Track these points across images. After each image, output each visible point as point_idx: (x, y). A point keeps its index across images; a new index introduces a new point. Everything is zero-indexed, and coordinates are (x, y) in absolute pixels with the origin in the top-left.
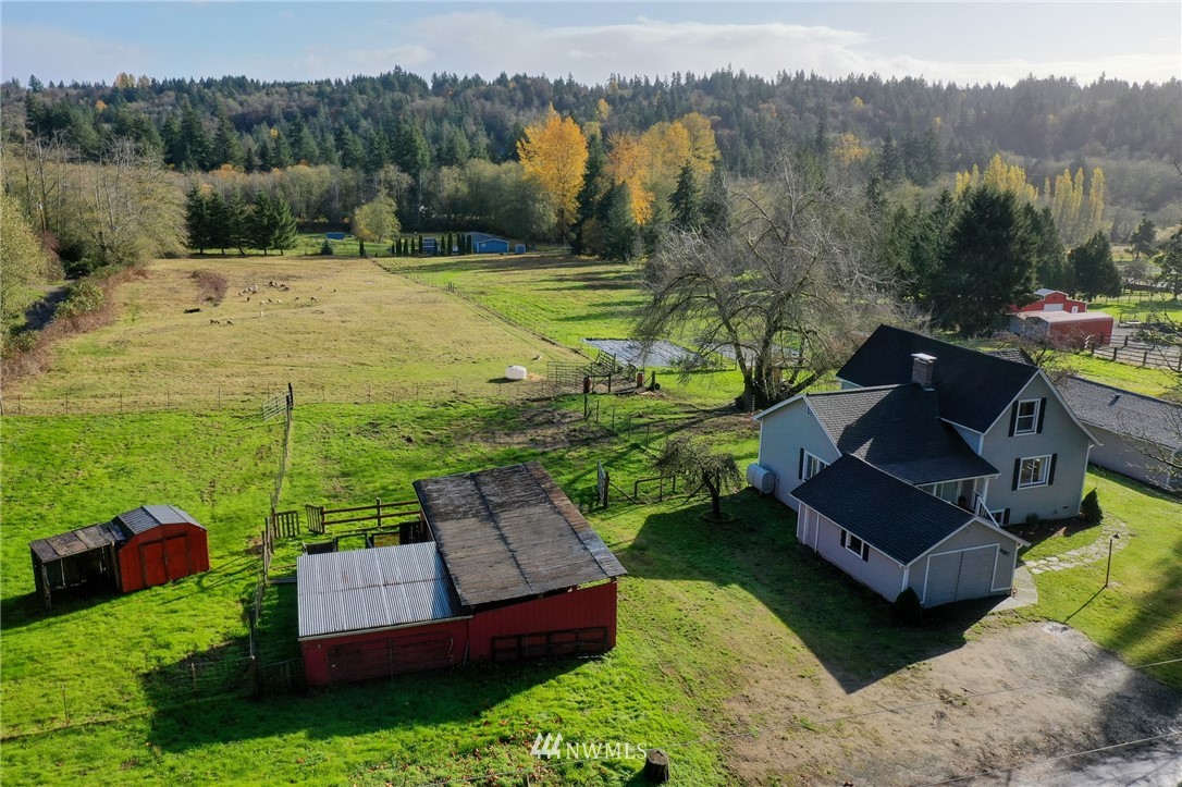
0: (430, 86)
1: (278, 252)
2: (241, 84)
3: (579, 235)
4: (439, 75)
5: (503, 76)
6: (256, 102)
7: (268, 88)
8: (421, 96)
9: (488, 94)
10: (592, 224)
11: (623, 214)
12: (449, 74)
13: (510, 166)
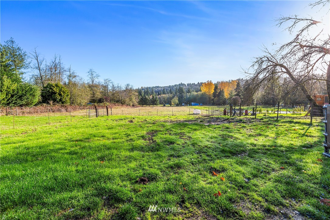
0: (187, 85)
1: (155, 106)
2: (158, 87)
3: (213, 101)
4: (188, 84)
5: (198, 83)
6: (160, 89)
7: (162, 87)
8: (185, 86)
9: (196, 85)
10: (216, 98)
11: (223, 96)
12: (190, 83)
13: (199, 93)
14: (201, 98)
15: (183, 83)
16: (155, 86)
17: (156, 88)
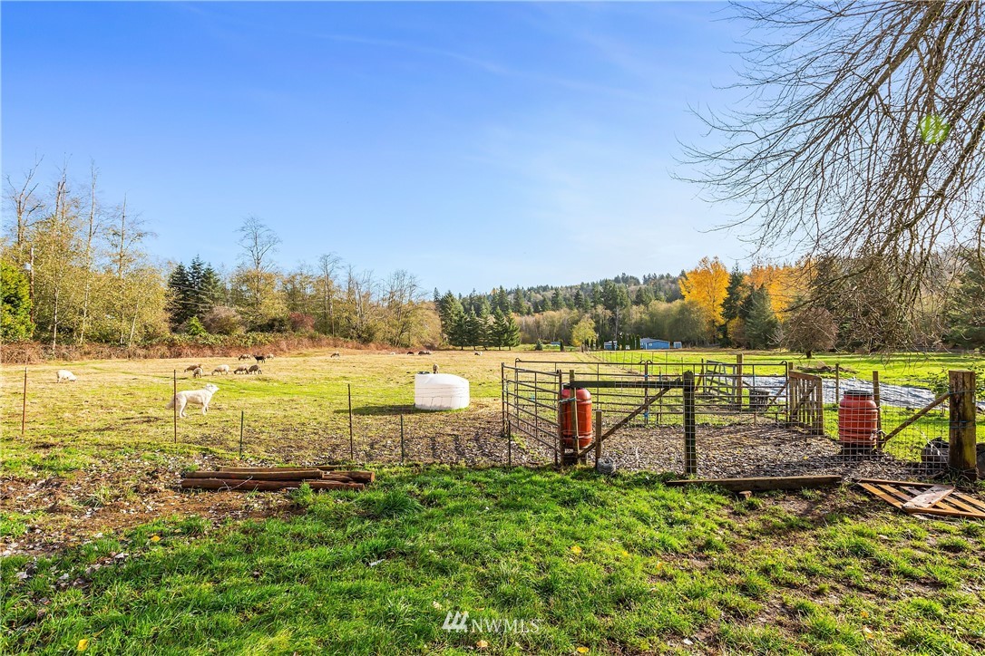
0: (642, 282)
2: (545, 289)
4: (647, 276)
5: (683, 272)
8: (636, 285)
9: (674, 281)
10: (735, 322)
11: (762, 312)
12: (652, 274)
13: (678, 302)
14: (677, 321)
15: (628, 274)
16: (535, 287)
17: (539, 292)
